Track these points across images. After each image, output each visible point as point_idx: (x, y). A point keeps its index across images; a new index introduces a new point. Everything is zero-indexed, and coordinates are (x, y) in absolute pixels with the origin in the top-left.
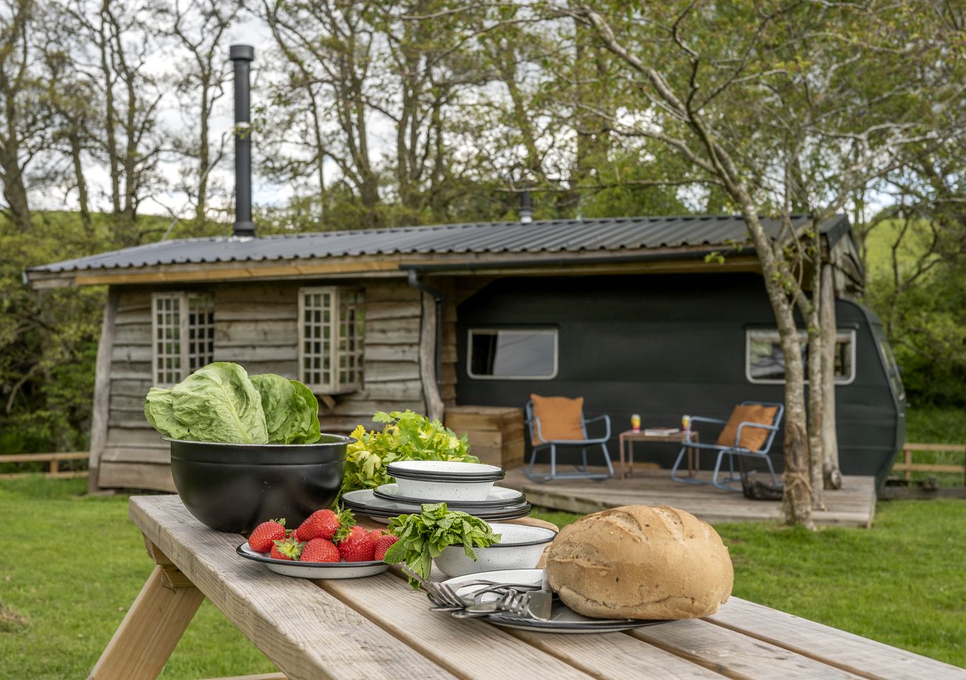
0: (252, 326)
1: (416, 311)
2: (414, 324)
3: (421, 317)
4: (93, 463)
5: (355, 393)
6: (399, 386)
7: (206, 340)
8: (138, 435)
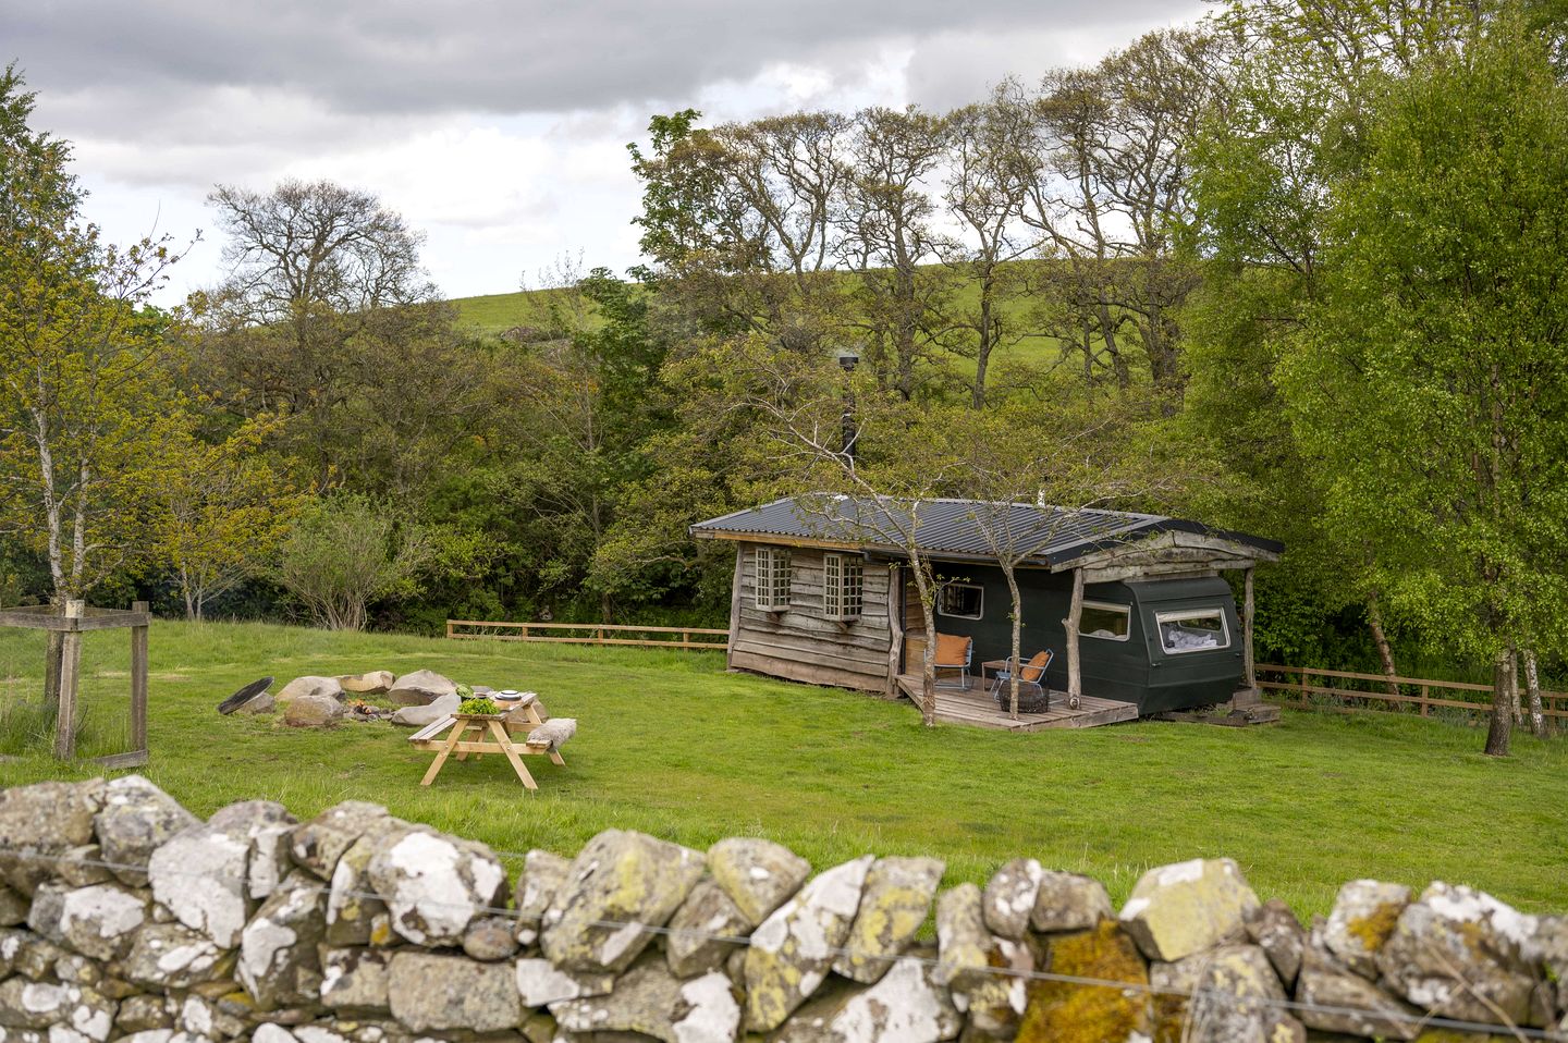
0: (809, 572)
1: (886, 573)
2: (886, 581)
3: (889, 576)
4: (729, 651)
5: (856, 621)
6: (877, 619)
7: (786, 578)
8: (754, 634)
